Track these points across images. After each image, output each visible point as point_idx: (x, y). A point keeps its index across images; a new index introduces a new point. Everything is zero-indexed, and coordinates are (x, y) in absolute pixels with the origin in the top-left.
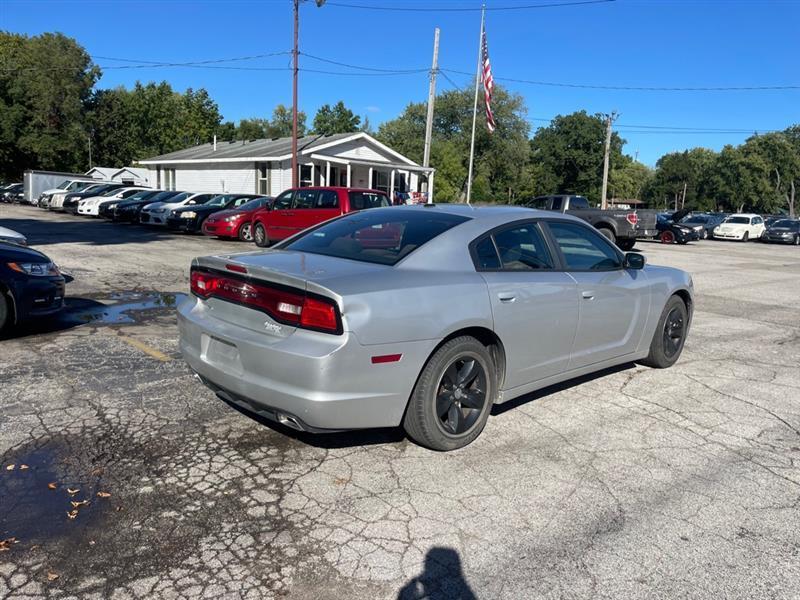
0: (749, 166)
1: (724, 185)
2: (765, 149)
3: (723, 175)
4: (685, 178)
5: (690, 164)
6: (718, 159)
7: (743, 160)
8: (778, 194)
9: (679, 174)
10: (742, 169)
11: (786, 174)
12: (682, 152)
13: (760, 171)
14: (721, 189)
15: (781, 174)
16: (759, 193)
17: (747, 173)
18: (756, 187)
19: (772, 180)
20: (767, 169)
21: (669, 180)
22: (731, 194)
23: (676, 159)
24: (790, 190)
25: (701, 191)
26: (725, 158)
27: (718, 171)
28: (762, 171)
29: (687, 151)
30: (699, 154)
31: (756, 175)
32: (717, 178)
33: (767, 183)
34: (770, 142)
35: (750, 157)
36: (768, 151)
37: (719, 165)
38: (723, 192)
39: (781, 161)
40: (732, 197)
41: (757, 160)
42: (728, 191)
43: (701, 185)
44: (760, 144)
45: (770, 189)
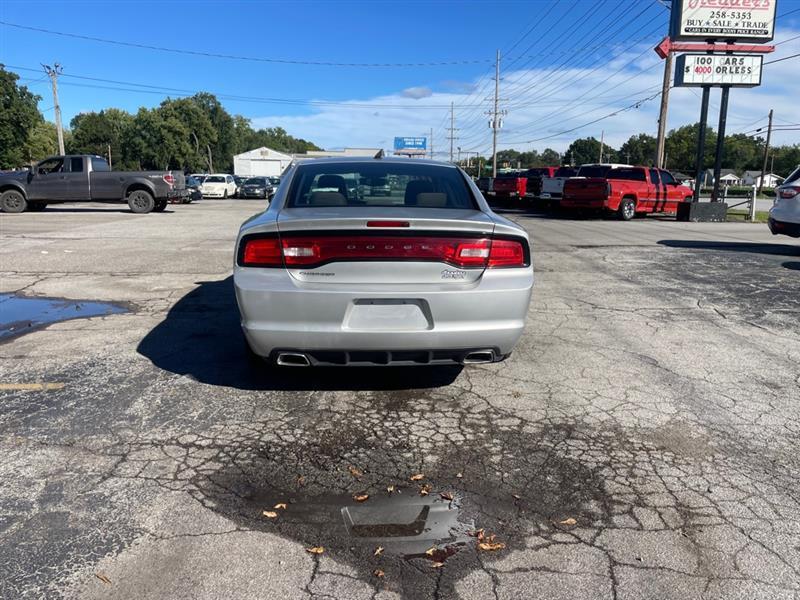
0: (170, 130)
1: (146, 148)
2: (181, 114)
3: (144, 138)
4: (107, 140)
5: (109, 125)
6: (136, 121)
7: (164, 123)
8: (199, 156)
9: (100, 135)
10: (164, 132)
11: (203, 137)
12: (98, 112)
13: (180, 134)
14: (144, 151)
15: (198, 137)
16: (184, 155)
17: (170, 136)
18: (179, 150)
19: (192, 143)
20: (187, 132)
21: (91, 141)
22: (154, 157)
23: (93, 118)
24: (207, 152)
25: (124, 153)
26: (143, 121)
27: (137, 133)
28: (182, 134)
29: (102, 112)
30: (115, 115)
31: (177, 137)
32: (138, 140)
33: (188, 145)
34: (184, 107)
35: (169, 120)
36: (184, 115)
37: (138, 127)
38: (147, 154)
39: (196, 125)
40: (156, 159)
41: (177, 124)
42: (152, 153)
43: (123, 146)
44: (175, 109)
45: (191, 151)
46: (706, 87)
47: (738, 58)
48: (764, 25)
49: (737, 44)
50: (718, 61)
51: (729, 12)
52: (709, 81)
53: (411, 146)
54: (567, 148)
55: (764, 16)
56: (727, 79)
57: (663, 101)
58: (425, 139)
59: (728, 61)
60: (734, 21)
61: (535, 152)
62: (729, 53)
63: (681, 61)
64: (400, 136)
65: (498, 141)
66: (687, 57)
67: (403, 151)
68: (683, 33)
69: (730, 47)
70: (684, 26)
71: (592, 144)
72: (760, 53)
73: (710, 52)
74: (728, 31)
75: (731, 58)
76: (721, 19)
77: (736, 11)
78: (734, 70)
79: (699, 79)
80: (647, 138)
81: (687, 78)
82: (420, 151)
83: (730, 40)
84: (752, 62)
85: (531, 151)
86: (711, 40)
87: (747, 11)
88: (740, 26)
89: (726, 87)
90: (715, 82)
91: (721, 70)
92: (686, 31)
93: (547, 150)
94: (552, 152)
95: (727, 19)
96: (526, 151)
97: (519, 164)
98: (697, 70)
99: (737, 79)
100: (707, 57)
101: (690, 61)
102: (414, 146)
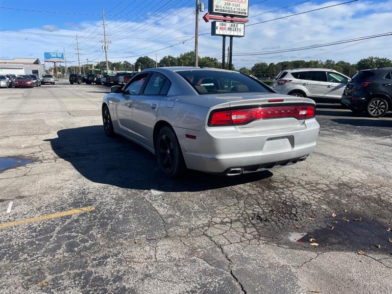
46: (224, 36)
47: (236, 24)
48: (245, 10)
49: (235, 18)
50: (228, 25)
51: (232, 3)
52: (225, 34)
53: (54, 57)
54: (136, 61)
55: (244, 6)
56: (232, 33)
57: (196, 41)
58: (63, 54)
59: (232, 26)
60: (234, 7)
61: (120, 62)
62: (232, 21)
63: (214, 24)
64: (47, 52)
65: (108, 56)
66: (217, 22)
67: (50, 60)
68: (214, 11)
69: (232, 19)
70: (215, 8)
71: (147, 59)
72: (243, 22)
73: (225, 21)
74: (232, 12)
75: (233, 24)
76: (229, 6)
77: (234, 3)
78: (234, 29)
79: (221, 33)
80: (171, 58)
81: (217, 32)
82: (60, 60)
83: (232, 16)
84: (241, 26)
85: (118, 62)
86: (225, 15)
87: (238, 3)
88: (236, 10)
89: (231, 37)
90: (227, 34)
91: (230, 29)
92: (216, 10)
93: (125, 62)
94: (127, 63)
95: (231, 6)
96: (116, 62)
97: (114, 68)
98: (221, 28)
99: (235, 33)
100: (224, 23)
101: (218, 24)
102: (57, 57)
